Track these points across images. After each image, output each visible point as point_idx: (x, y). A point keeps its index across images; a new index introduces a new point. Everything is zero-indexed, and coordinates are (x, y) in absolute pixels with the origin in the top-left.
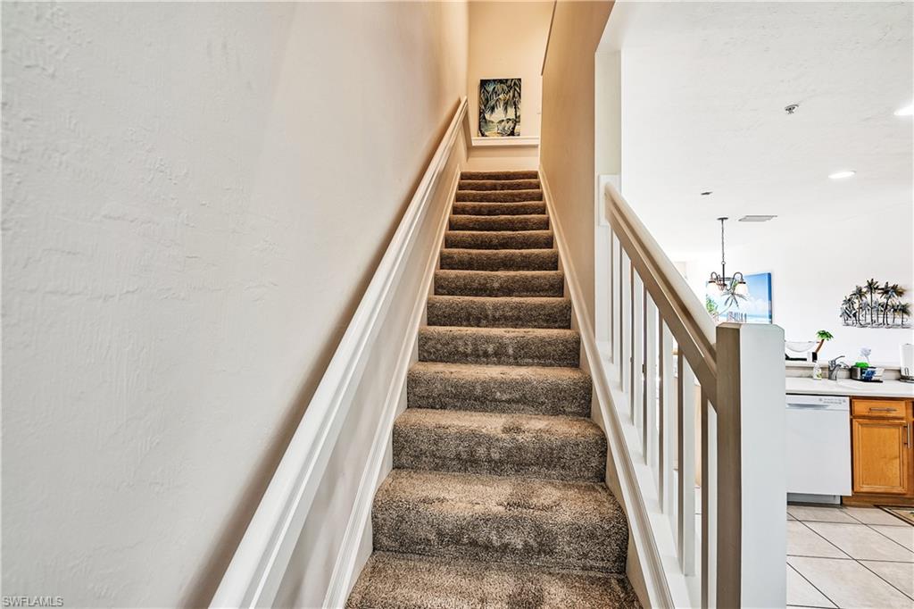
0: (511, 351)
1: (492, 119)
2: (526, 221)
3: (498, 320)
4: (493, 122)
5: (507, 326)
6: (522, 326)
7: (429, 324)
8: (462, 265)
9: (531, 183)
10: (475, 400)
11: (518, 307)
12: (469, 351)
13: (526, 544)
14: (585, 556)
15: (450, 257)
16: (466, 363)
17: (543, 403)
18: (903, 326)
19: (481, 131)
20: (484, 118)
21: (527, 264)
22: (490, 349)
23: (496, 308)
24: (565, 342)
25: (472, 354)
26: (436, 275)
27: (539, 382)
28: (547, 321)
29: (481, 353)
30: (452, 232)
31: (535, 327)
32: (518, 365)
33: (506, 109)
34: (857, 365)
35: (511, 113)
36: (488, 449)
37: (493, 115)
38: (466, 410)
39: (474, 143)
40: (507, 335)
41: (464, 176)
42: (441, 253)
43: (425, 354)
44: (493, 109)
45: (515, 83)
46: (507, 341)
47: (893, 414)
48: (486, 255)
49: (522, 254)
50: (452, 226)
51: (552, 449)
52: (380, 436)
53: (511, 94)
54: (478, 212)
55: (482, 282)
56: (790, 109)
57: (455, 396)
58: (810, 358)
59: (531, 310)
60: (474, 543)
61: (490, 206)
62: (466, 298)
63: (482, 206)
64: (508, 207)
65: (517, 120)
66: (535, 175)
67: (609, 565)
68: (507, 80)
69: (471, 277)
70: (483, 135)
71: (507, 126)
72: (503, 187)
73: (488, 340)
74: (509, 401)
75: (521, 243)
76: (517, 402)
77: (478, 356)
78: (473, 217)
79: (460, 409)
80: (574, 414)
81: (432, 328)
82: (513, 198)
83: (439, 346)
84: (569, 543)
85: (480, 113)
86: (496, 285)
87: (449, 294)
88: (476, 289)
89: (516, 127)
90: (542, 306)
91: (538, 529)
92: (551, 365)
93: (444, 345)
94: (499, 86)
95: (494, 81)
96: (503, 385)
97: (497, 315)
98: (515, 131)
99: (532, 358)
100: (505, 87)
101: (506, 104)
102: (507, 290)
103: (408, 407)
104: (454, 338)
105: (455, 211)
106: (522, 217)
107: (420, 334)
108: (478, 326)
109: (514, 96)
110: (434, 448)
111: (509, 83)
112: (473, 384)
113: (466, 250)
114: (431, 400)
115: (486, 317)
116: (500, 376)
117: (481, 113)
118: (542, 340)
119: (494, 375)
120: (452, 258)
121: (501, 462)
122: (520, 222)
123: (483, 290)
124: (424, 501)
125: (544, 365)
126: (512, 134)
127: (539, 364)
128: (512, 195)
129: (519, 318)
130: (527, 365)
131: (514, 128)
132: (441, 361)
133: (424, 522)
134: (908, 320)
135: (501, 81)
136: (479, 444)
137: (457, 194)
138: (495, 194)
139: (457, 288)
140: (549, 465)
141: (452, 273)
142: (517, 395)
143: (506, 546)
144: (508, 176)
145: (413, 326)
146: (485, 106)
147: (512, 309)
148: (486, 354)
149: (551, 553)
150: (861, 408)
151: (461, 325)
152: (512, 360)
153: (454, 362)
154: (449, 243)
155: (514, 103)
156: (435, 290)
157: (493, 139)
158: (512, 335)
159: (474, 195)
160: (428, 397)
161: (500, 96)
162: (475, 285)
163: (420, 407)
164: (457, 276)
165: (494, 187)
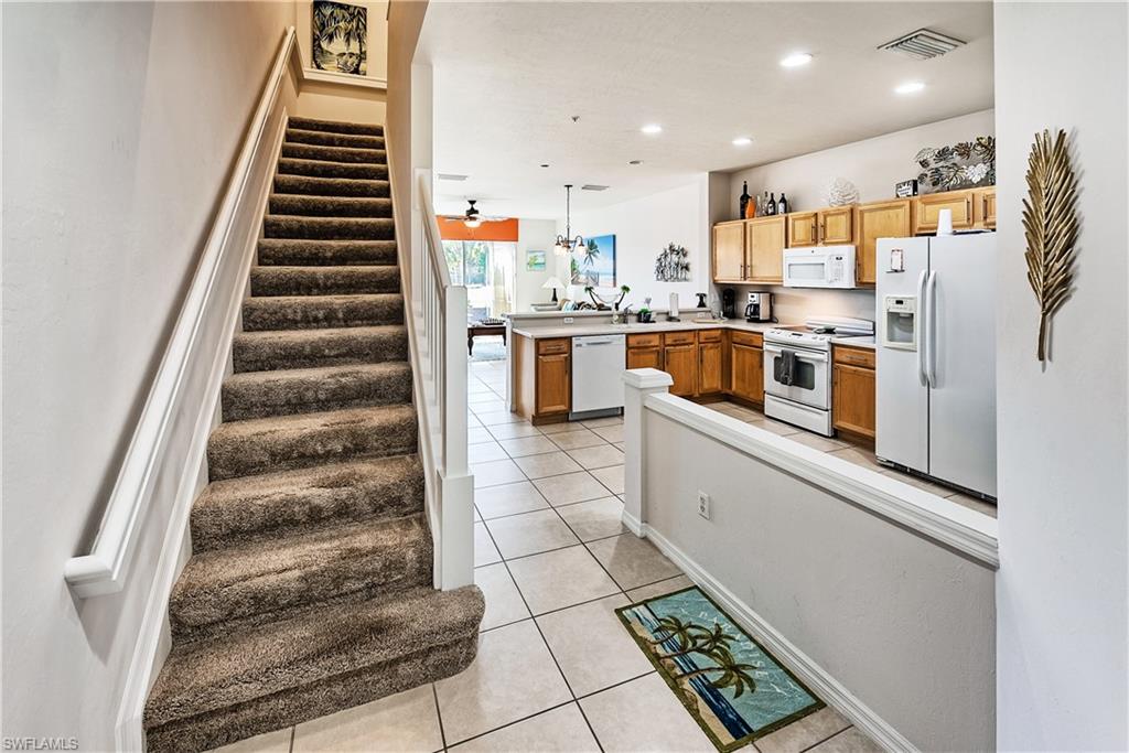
0: (341, 315)
1: (329, 50)
2: (366, 186)
3: (330, 288)
4: (331, 54)
5: (339, 293)
6: (355, 293)
7: (253, 296)
8: (290, 233)
9: (374, 141)
10: (304, 358)
11: (350, 276)
12: (299, 318)
13: (345, 447)
14: (389, 446)
15: (276, 224)
16: (296, 329)
17: (368, 354)
18: (685, 279)
19: (316, 62)
20: (320, 46)
21: (363, 233)
22: (321, 315)
23: (327, 277)
24: (391, 304)
25: (302, 321)
26: (259, 244)
27: (364, 338)
28: (378, 288)
29: (311, 319)
30: (277, 195)
31: (367, 293)
32: (348, 326)
33: (348, 40)
34: (642, 311)
35: (354, 47)
36: (316, 392)
37: (332, 44)
38: (295, 368)
39: (306, 76)
40: (338, 301)
41: (293, 123)
42: (265, 220)
43: (251, 325)
44: (331, 38)
45: (359, 12)
46: (337, 307)
47: (652, 344)
48: (319, 223)
49: (357, 223)
50: (278, 187)
51: (369, 384)
52: (209, 396)
53: (354, 24)
54: (311, 171)
55: (314, 251)
56: (575, 119)
57: (286, 357)
58: (613, 308)
59: (362, 277)
60: (302, 456)
61: (325, 166)
62: (296, 268)
63: (315, 165)
64: (346, 169)
65: (362, 56)
66: (379, 132)
67: (406, 449)
68: (349, 6)
69: (301, 247)
70: (319, 67)
71: (350, 61)
72: (342, 143)
73: (318, 307)
74: (337, 356)
75: (358, 210)
76: (344, 355)
77: (309, 322)
78: (303, 178)
79: (290, 368)
80: (393, 360)
81: (257, 299)
82: (352, 158)
83: (266, 316)
84: (377, 441)
85: (314, 40)
86: (329, 254)
87: (275, 264)
88: (308, 259)
89: (362, 64)
90: (373, 274)
91: (353, 434)
92: (379, 325)
93: (271, 314)
94: (338, 12)
95: (333, 4)
96: (329, 343)
97: (329, 283)
98: (360, 69)
99: (362, 320)
100: (347, 15)
101: (348, 35)
102: (341, 258)
103: (235, 373)
104: (282, 307)
105: (282, 168)
106: (360, 181)
107: (244, 305)
108: (309, 295)
109: (358, 27)
110: (264, 399)
111: (352, 10)
112: (303, 346)
113: (295, 217)
114: (259, 364)
115: (318, 286)
116: (328, 337)
117: (316, 41)
118: (370, 303)
119: (323, 336)
120: (279, 225)
121: (327, 400)
122: (359, 186)
123: (316, 259)
124: (257, 434)
125: (372, 325)
126: (356, 71)
127: (368, 325)
128: (352, 154)
129: (351, 286)
130: (357, 326)
131: (358, 65)
132: (269, 330)
133: (257, 448)
134: (689, 275)
135: (341, 6)
136: (308, 389)
137: (283, 147)
138: (331, 151)
139: (285, 257)
140: (368, 396)
141: (279, 243)
142: (344, 350)
143: (329, 452)
144: (348, 129)
145: (236, 299)
146: (321, 32)
147: (343, 277)
148: (316, 320)
149: (364, 450)
150: (633, 341)
151: (291, 295)
152: (343, 323)
153: (283, 329)
154: (274, 207)
155: (359, 35)
156: (259, 260)
157: (331, 74)
158: (341, 301)
159: (306, 150)
160: (256, 361)
161: (341, 24)
162: (307, 254)
163: (248, 371)
164: (285, 246)
165: (330, 142)
